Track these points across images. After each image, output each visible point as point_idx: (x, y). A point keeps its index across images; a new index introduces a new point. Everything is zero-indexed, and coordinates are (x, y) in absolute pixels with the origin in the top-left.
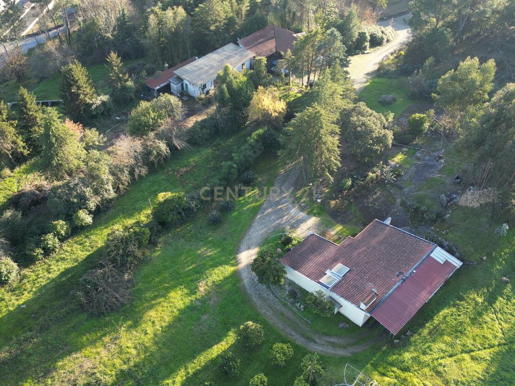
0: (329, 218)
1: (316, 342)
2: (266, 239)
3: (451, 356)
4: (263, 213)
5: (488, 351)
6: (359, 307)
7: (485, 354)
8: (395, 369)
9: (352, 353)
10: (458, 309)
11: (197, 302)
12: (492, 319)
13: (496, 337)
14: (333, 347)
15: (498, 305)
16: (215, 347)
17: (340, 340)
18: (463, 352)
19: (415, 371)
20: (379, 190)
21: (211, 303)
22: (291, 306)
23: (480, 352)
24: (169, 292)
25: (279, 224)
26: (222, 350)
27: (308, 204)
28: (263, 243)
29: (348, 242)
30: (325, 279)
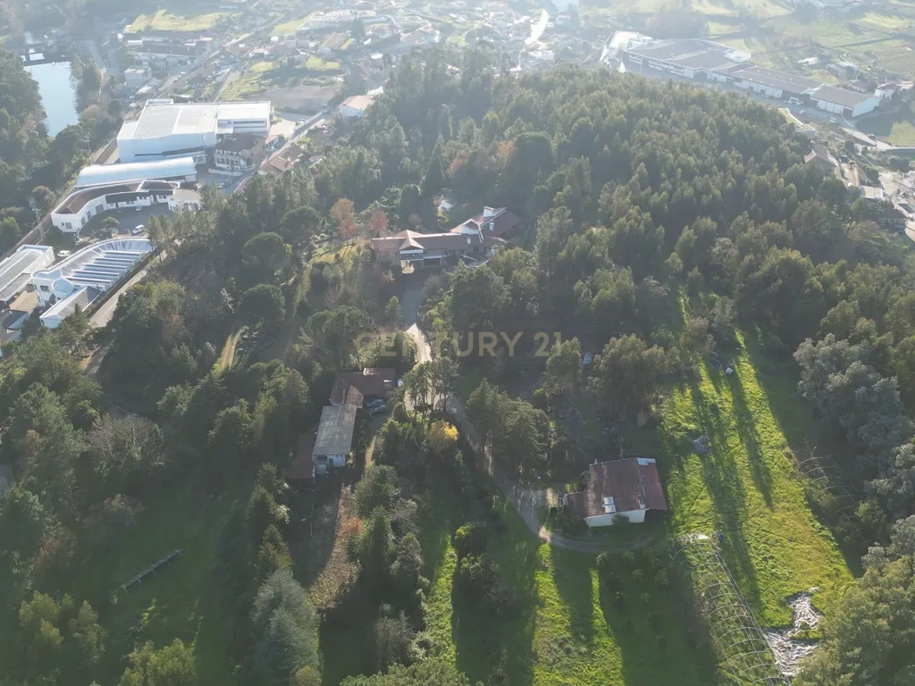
2: (541, 518)
3: (692, 505)
4: (518, 506)
5: (702, 491)
6: (640, 509)
7: (703, 494)
8: (679, 526)
10: (673, 483)
11: (554, 573)
13: (699, 483)
14: (644, 540)
15: (686, 469)
17: (641, 535)
18: (695, 499)
19: (687, 521)
20: (565, 450)
21: (561, 568)
22: (601, 539)
23: (701, 495)
24: (534, 579)
25: (535, 506)
26: (598, 582)
27: (535, 484)
28: (542, 522)
29: (592, 486)
30: (608, 509)
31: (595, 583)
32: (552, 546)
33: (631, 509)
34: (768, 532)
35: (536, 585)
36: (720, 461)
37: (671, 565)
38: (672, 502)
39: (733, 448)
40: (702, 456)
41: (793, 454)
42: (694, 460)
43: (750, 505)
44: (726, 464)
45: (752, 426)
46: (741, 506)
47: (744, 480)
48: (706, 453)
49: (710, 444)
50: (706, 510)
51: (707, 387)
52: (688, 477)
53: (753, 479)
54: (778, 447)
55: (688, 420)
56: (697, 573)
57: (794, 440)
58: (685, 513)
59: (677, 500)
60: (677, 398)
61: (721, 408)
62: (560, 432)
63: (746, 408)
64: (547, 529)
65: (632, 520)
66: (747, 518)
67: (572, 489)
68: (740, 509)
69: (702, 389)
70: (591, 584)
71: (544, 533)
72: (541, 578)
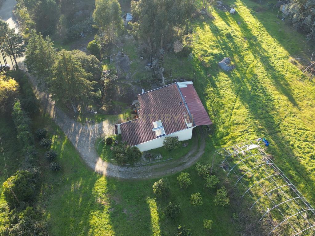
0: (111, 116)
1: (185, 163)
2: (97, 151)
3: (231, 115)
4: (76, 142)
5: (237, 102)
6: (187, 128)
7: (238, 104)
8: (225, 138)
9: (204, 150)
10: (210, 99)
11: (111, 210)
12: (223, 92)
13: (232, 96)
14: (194, 156)
15: (218, 86)
16: (152, 215)
17: (192, 151)
18: (232, 110)
19: (230, 131)
20: (117, 86)
21: (118, 202)
22: (154, 162)
23: (236, 105)
24: (89, 223)
25: (92, 139)
26: (156, 212)
27: (92, 119)
28: (98, 154)
29: (142, 113)
30: (158, 133)
31: (154, 214)
32: (108, 178)
33: (178, 129)
34: (304, 129)
35: (91, 230)
36: (244, 75)
37: (227, 181)
38: (213, 116)
39: (251, 63)
40: (229, 73)
41: (297, 62)
42: (223, 76)
43: (280, 107)
44: (249, 76)
45: (260, 46)
46: (273, 109)
47: (267, 87)
48: (231, 70)
49: (232, 63)
50: (245, 118)
51: (219, 23)
52: (222, 92)
53: (274, 85)
54: (284, 58)
55: (212, 47)
56: (255, 186)
57: (293, 52)
58: (227, 124)
59: (216, 113)
60: (199, 31)
61: (234, 36)
62: (111, 73)
63: (251, 34)
64: (104, 160)
65: (181, 139)
66: (281, 120)
67: (125, 118)
68: (272, 113)
69: (217, 24)
70: (150, 217)
71: (101, 166)
72: (97, 220)
